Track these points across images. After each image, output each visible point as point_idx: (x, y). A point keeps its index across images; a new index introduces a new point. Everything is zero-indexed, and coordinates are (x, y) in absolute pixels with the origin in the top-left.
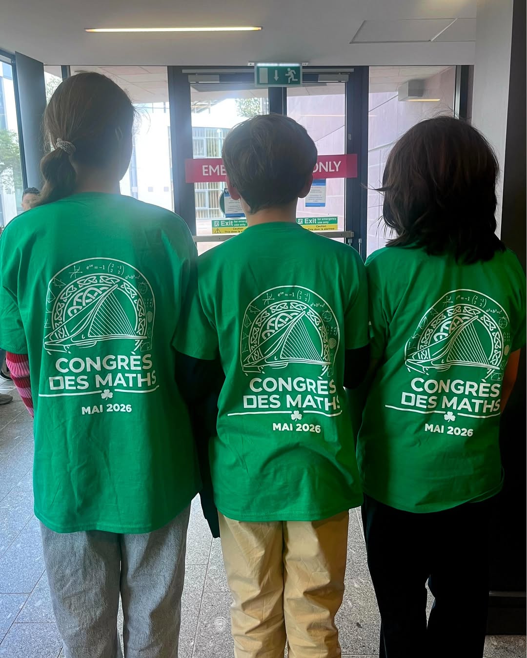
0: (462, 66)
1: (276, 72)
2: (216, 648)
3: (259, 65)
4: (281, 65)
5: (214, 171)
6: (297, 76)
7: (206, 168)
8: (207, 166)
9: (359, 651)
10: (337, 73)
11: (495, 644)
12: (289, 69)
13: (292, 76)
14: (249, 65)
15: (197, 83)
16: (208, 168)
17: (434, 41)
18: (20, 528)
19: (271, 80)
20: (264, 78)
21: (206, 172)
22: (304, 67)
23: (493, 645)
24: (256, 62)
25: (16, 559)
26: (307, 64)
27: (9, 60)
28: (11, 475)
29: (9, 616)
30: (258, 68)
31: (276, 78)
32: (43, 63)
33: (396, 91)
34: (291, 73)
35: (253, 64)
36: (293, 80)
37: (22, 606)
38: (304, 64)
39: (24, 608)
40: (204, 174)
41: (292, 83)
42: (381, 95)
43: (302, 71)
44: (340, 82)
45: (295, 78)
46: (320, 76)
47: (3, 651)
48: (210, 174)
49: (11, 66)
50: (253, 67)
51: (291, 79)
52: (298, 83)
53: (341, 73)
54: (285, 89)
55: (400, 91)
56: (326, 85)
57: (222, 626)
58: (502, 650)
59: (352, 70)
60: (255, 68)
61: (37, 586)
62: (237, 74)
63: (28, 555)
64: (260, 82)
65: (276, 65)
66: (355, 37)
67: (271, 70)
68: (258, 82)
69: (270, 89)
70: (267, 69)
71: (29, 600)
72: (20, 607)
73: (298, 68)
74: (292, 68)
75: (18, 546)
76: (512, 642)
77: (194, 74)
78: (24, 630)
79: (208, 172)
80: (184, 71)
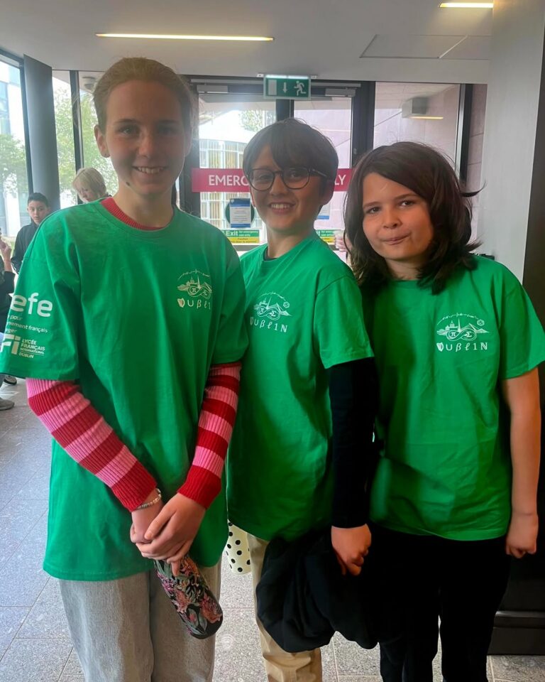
0: (466, 84)
1: (285, 84)
2: (224, 667)
3: (269, 76)
4: (291, 77)
5: (221, 181)
6: (305, 89)
7: (212, 178)
8: (213, 176)
9: (369, 671)
10: (344, 88)
11: (506, 664)
12: (298, 82)
13: (301, 89)
14: (258, 76)
15: (206, 93)
16: (214, 178)
17: (443, 58)
18: (21, 538)
19: (280, 92)
20: (273, 89)
21: (212, 182)
22: (313, 81)
23: (504, 665)
24: (265, 74)
25: (17, 570)
26: (315, 78)
27: (17, 64)
28: (12, 483)
29: (10, 631)
30: (267, 80)
31: (285, 90)
32: (51, 68)
33: (399, 108)
34: (299, 86)
35: (262, 76)
36: (302, 92)
37: (23, 620)
38: (313, 78)
39: (25, 622)
40: (210, 184)
41: (301, 95)
42: (385, 111)
43: (310, 84)
44: (347, 96)
45: (303, 91)
46: (327, 90)
47: (3, 669)
48: (217, 184)
49: (19, 70)
50: (262, 79)
51: (300, 92)
52: (306, 95)
53: (349, 88)
54: (293, 101)
55: (404, 107)
56: (331, 100)
57: (229, 644)
58: (513, 671)
59: (359, 85)
60: (265, 80)
61: (38, 600)
62: (245, 85)
63: (30, 566)
64: (269, 93)
65: (284, 77)
66: (365, 51)
67: (280, 82)
68: (267, 94)
69: (277, 101)
70: (276, 81)
71: (31, 613)
72: (22, 622)
73: (307, 81)
74: (301, 81)
75: (19, 556)
76: (522, 662)
77: (203, 84)
78: (26, 646)
79: (214, 182)
80: (193, 81)
